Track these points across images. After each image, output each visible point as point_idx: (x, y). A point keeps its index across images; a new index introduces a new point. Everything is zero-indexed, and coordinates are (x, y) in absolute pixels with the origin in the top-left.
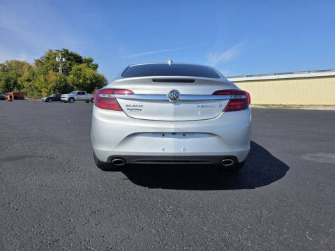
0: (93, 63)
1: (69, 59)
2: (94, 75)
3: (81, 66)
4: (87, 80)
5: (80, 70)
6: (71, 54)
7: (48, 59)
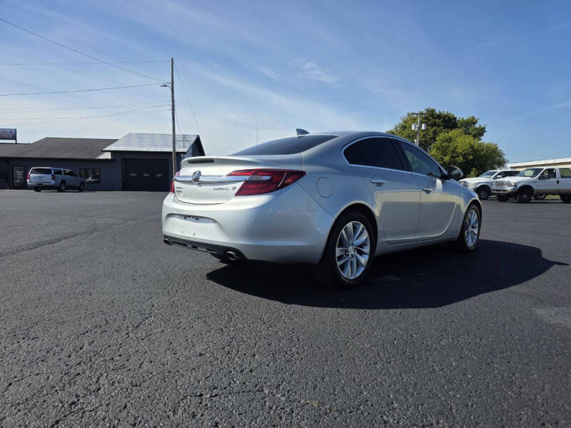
0: (477, 126)
1: (434, 125)
2: (472, 147)
3: (453, 133)
4: (458, 156)
5: (449, 140)
6: (439, 116)
7: (404, 127)
